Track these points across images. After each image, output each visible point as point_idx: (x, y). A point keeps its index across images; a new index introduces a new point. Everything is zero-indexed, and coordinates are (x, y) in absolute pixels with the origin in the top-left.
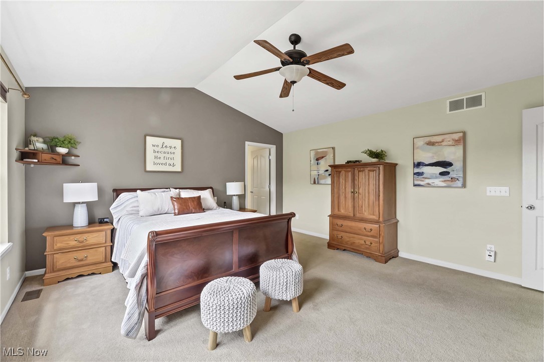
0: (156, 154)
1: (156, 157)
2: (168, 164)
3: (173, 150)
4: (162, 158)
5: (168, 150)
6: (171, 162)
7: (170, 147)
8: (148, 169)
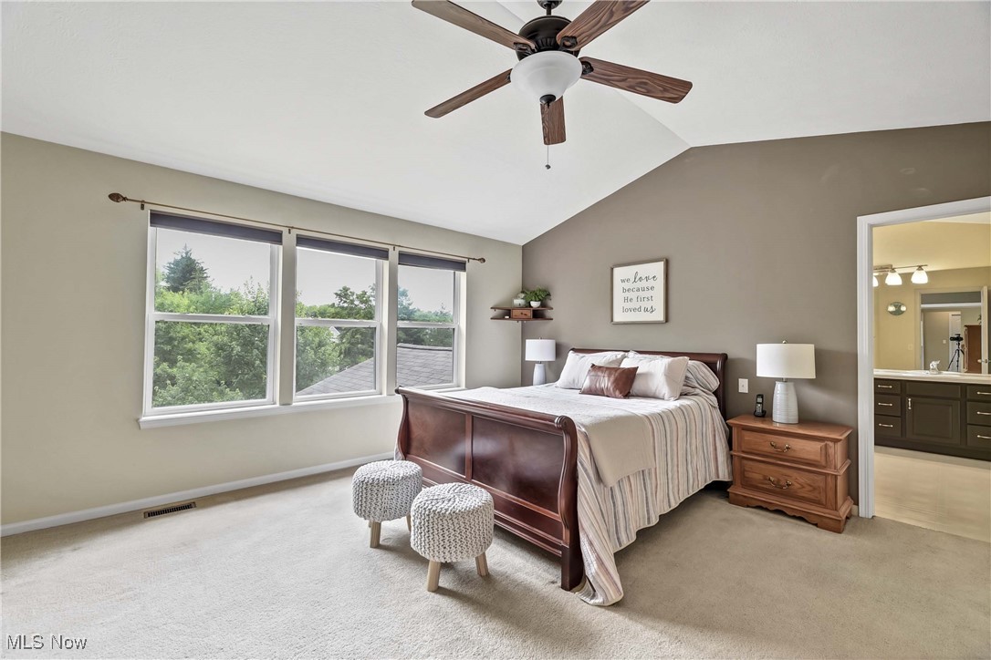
0: (627, 294)
1: (626, 300)
2: (643, 309)
3: (651, 283)
4: (635, 299)
5: (644, 284)
6: (648, 304)
7: (647, 278)
8: (616, 319)
